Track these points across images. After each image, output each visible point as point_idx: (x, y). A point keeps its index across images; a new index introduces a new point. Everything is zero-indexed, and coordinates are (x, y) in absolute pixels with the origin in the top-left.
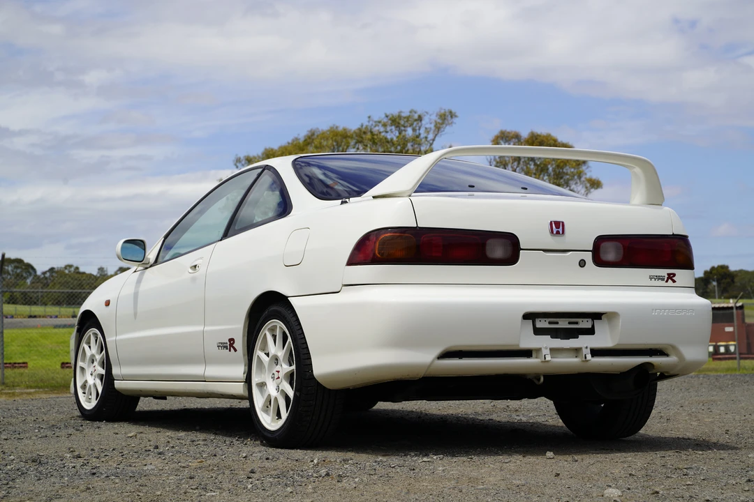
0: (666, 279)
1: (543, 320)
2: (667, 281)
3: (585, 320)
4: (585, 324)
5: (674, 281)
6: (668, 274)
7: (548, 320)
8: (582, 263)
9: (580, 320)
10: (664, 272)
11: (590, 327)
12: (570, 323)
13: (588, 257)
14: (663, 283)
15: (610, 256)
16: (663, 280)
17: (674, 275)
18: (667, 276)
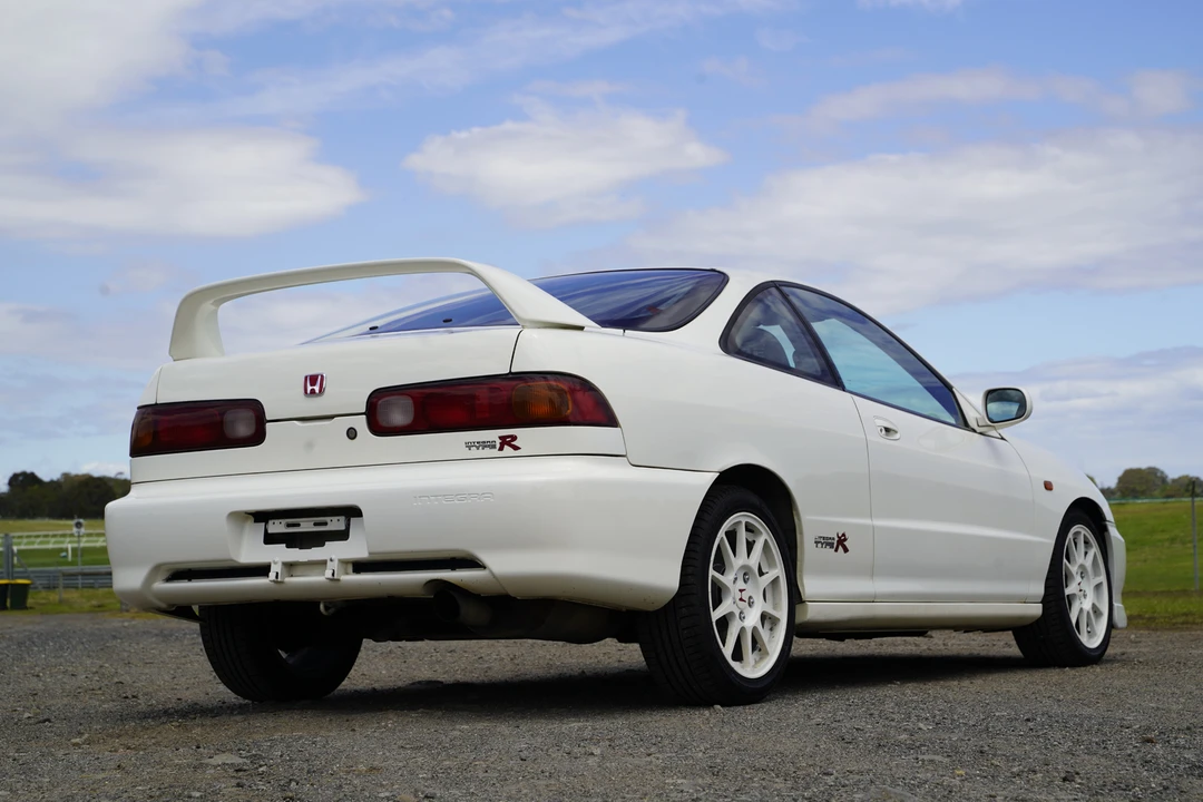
0: (498, 446)
1: (277, 522)
2: (501, 449)
3: (335, 518)
4: (336, 524)
5: (516, 448)
6: (503, 438)
7: (284, 521)
8: (352, 434)
9: (328, 519)
10: (493, 435)
11: (343, 528)
12: (315, 524)
13: (361, 423)
14: (495, 452)
15: (399, 417)
16: (494, 447)
17: (514, 438)
18: (498, 441)
